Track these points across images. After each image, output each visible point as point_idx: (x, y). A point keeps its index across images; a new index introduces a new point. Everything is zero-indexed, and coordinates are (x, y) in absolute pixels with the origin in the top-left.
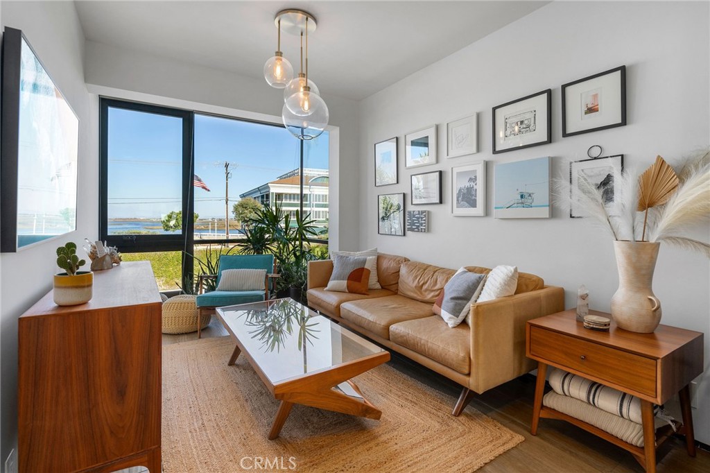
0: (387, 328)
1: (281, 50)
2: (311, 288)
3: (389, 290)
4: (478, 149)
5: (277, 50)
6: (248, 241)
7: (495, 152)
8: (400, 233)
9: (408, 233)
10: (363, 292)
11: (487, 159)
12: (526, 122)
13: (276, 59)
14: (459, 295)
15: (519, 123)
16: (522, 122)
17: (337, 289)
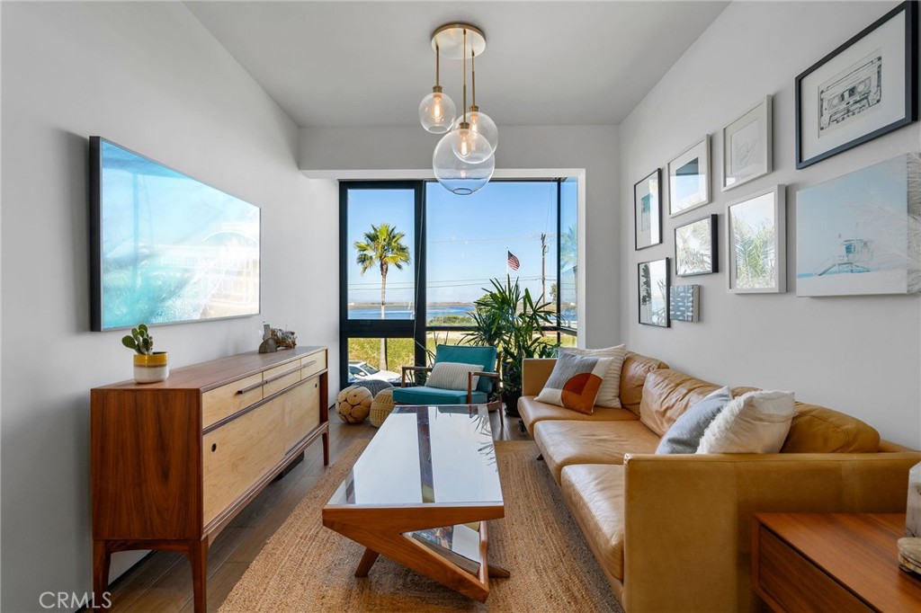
0: (560, 467)
1: (440, 85)
2: (526, 395)
3: (631, 411)
4: (773, 165)
5: (435, 85)
6: (477, 329)
7: (801, 163)
8: (664, 322)
9: (674, 322)
10: (583, 410)
11: (786, 182)
12: (860, 89)
13: (435, 96)
14: (681, 437)
15: (846, 95)
16: (852, 91)
17: (548, 401)
